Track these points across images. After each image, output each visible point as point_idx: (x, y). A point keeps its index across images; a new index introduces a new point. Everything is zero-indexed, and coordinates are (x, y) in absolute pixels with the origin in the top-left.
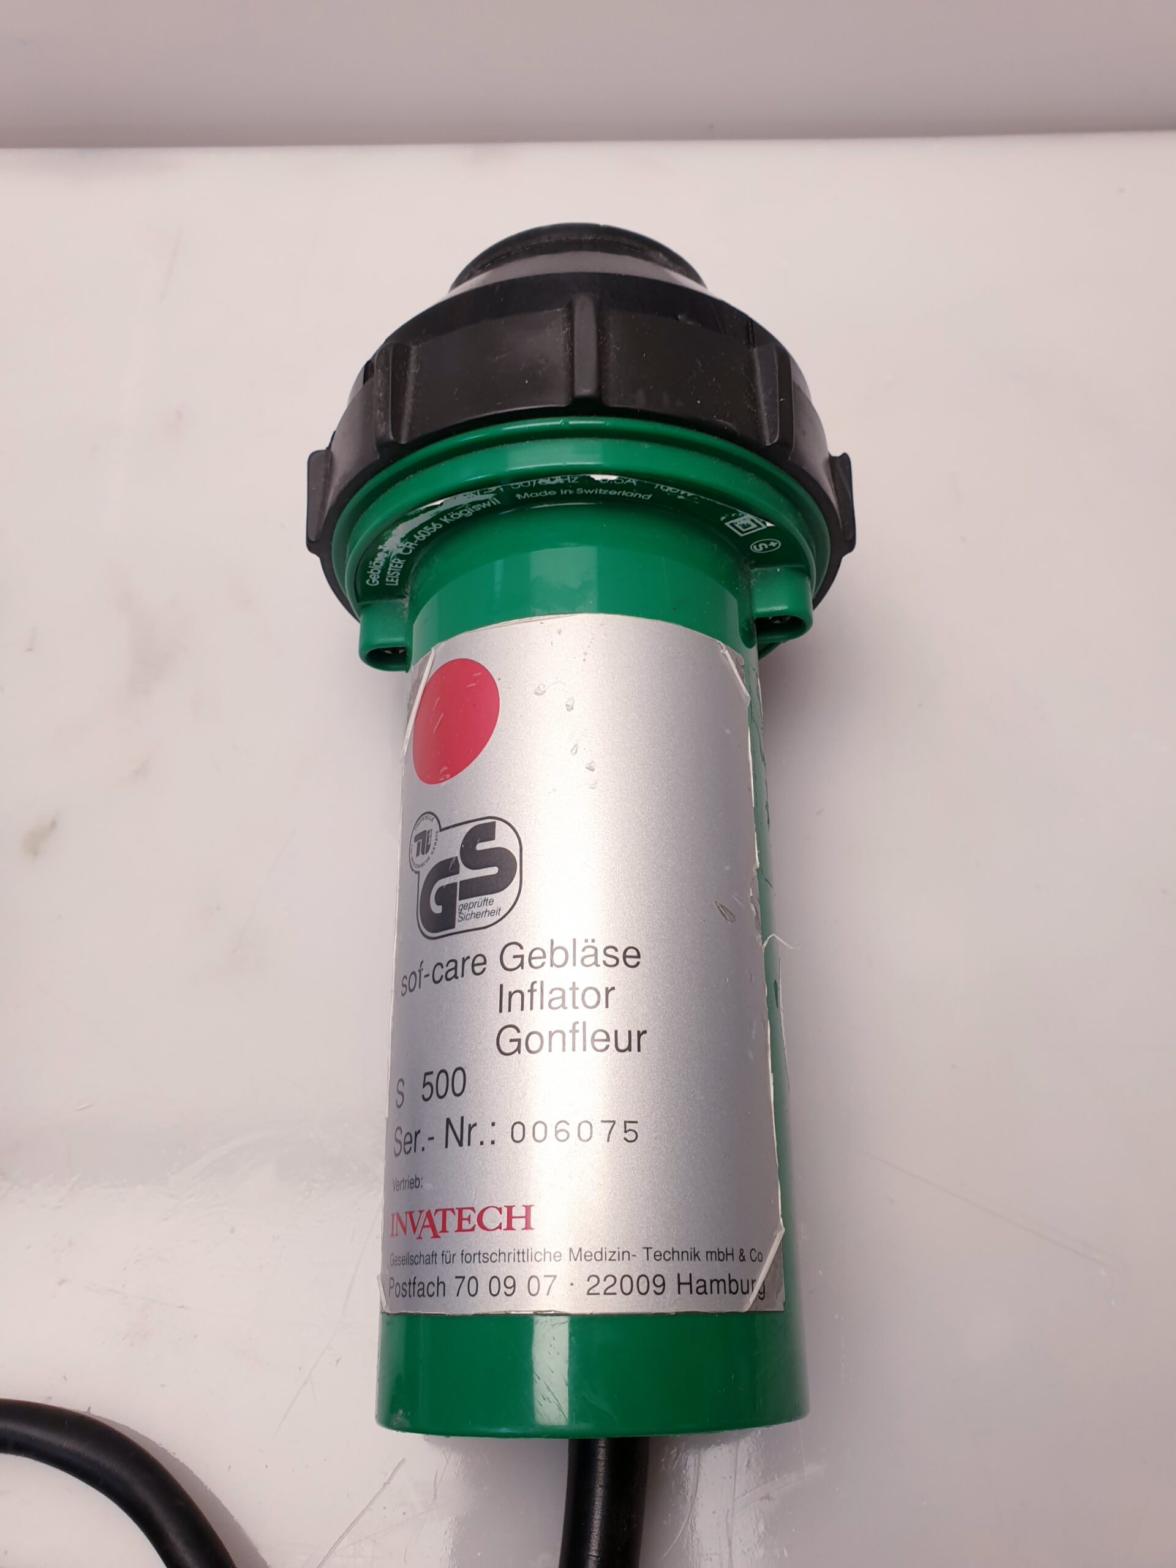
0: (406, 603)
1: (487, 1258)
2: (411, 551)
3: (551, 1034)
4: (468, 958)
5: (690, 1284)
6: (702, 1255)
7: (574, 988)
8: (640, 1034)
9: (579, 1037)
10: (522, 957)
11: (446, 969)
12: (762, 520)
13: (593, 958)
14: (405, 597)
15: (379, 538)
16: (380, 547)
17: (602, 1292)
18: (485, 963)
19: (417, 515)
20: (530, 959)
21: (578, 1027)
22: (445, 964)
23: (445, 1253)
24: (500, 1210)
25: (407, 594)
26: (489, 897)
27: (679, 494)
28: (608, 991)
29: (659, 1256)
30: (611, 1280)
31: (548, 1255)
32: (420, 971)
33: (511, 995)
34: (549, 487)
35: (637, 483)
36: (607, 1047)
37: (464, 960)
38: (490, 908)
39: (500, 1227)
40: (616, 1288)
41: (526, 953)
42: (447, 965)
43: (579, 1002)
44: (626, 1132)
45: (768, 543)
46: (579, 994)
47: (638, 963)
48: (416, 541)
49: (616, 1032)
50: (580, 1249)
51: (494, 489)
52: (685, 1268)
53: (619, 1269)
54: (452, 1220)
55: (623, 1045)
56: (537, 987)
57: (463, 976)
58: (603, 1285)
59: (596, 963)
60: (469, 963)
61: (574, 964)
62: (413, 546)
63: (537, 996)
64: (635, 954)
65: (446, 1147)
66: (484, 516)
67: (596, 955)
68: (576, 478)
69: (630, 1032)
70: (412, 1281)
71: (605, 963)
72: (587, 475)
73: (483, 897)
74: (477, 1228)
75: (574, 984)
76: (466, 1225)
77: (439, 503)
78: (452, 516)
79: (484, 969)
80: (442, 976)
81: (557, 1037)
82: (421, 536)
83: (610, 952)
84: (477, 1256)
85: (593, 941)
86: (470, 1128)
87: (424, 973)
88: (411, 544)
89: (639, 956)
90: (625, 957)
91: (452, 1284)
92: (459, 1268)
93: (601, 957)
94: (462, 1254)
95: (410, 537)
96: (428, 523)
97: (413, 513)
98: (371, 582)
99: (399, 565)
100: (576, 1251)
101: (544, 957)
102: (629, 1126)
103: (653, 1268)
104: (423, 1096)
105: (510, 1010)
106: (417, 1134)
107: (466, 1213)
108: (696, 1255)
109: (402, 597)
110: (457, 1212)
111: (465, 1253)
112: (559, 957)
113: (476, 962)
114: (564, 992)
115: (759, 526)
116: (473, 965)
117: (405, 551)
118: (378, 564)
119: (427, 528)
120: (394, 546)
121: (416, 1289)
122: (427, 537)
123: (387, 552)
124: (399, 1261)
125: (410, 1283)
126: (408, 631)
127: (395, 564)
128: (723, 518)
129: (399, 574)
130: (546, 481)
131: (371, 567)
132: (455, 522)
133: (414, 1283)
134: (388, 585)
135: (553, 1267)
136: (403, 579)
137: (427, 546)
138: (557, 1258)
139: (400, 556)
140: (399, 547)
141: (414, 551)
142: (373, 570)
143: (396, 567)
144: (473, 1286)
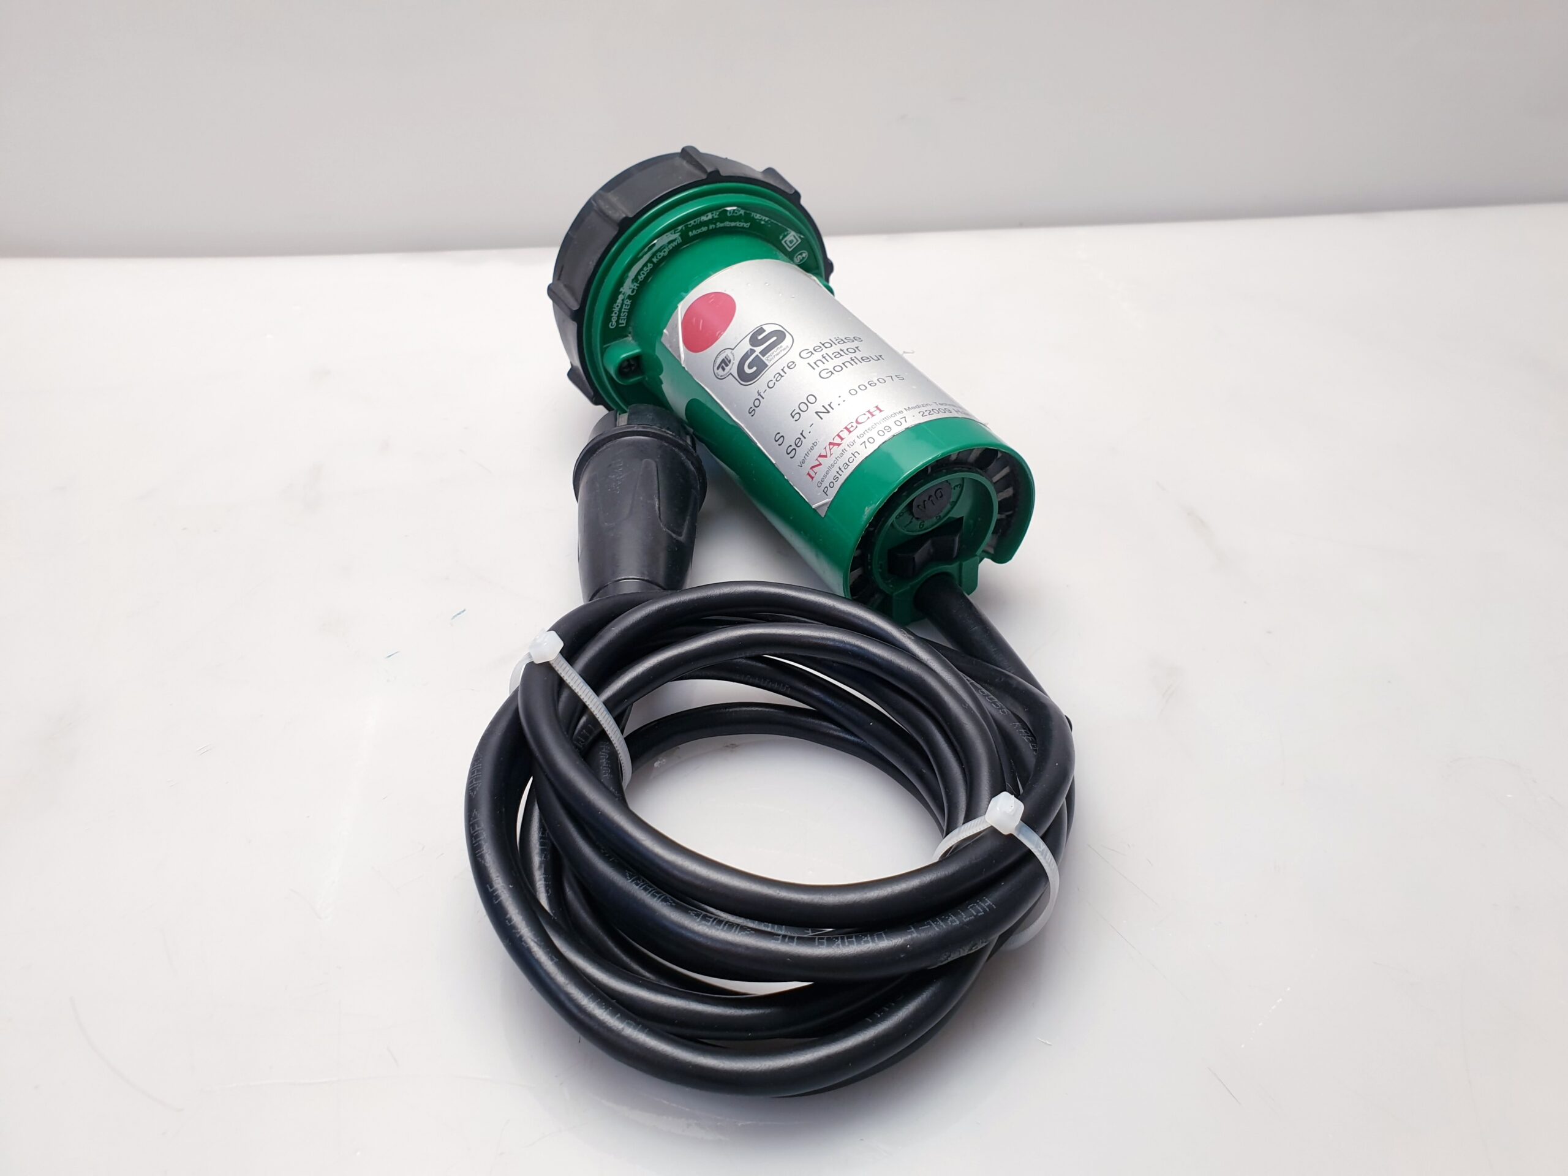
0: (630, 338)
1: (870, 429)
2: (635, 291)
4: (784, 367)
7: (842, 350)
8: (880, 356)
10: (811, 352)
12: (799, 235)
13: (843, 341)
15: (620, 283)
16: (621, 289)
17: (927, 415)
18: (793, 364)
19: (642, 257)
20: (815, 350)
21: (853, 358)
23: (849, 444)
24: (865, 414)
25: (630, 333)
27: (761, 220)
28: (857, 347)
30: (928, 411)
31: (896, 413)
32: (759, 395)
33: (815, 363)
34: (706, 223)
35: (745, 213)
37: (782, 370)
38: (781, 349)
39: (869, 418)
40: (932, 413)
41: (811, 350)
42: (774, 378)
44: (898, 378)
45: (801, 254)
46: (845, 350)
48: (639, 282)
49: (870, 356)
51: (680, 228)
54: (844, 434)
56: (825, 355)
57: (785, 375)
58: (926, 413)
60: (786, 367)
61: (836, 345)
62: (637, 287)
63: (827, 358)
66: (675, 251)
68: (718, 213)
72: (722, 209)
73: (776, 348)
74: (858, 425)
76: (851, 429)
77: (655, 242)
78: (659, 257)
79: (796, 365)
80: (774, 384)
81: (847, 364)
82: (641, 278)
84: (865, 432)
86: (829, 405)
87: (761, 393)
88: (636, 284)
90: (855, 339)
91: (860, 448)
92: (859, 442)
94: (858, 437)
95: (635, 279)
96: (645, 265)
97: (640, 255)
98: (612, 325)
99: (628, 305)
100: (907, 408)
101: (821, 348)
102: (898, 376)
104: (796, 421)
105: (818, 367)
106: (801, 434)
107: (849, 427)
109: (627, 336)
110: (845, 430)
112: (827, 345)
114: (838, 352)
115: (797, 241)
116: (789, 367)
117: (633, 292)
118: (618, 306)
119: (645, 269)
120: (628, 288)
121: (843, 469)
122: (644, 277)
123: (624, 294)
124: (825, 476)
125: (838, 472)
126: (640, 345)
127: (626, 305)
128: (781, 237)
129: (627, 314)
130: (704, 218)
131: (614, 309)
132: (660, 259)
133: (840, 469)
134: (620, 326)
135: (901, 415)
136: (629, 319)
137: (643, 285)
138: (901, 412)
139: (629, 297)
140: (630, 288)
141: (637, 290)
142: (614, 312)
143: (626, 307)
144: (871, 440)
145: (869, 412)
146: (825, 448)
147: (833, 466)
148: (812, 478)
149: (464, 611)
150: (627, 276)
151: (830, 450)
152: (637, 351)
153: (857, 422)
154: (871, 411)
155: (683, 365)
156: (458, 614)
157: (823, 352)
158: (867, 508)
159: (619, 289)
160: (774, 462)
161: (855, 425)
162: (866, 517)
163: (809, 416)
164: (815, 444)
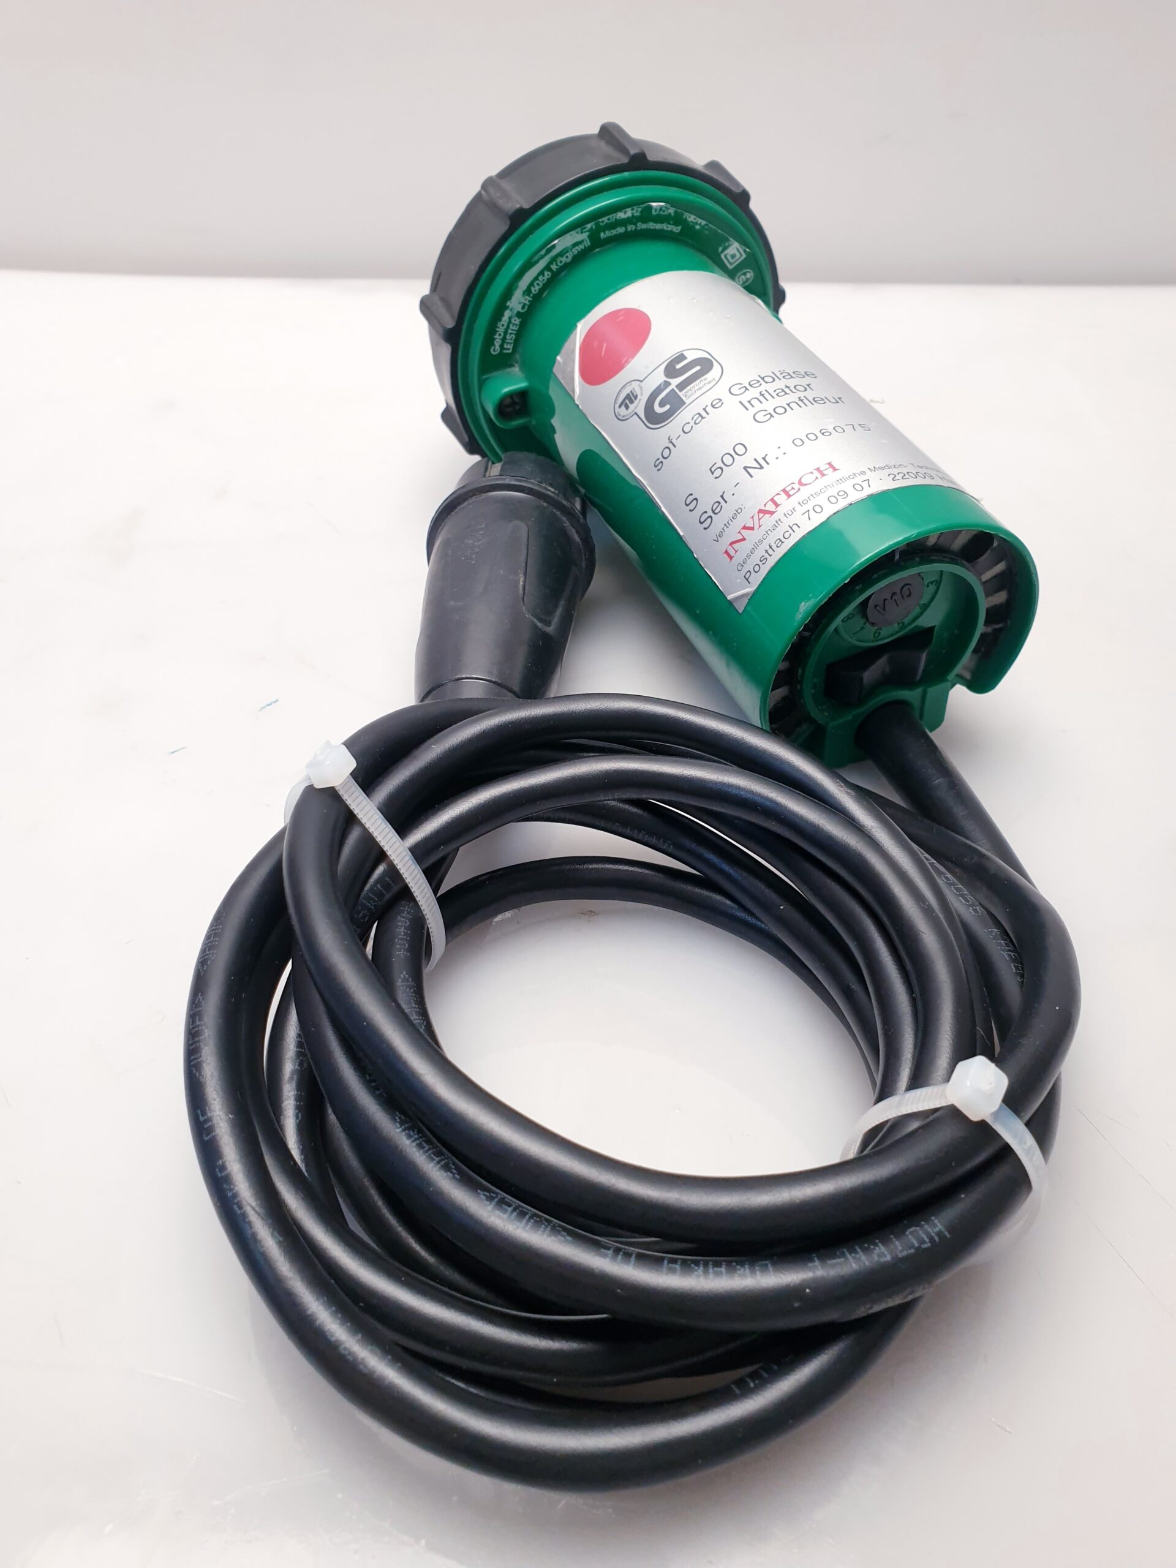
0: (516, 369)
1: (818, 494)
2: (526, 307)
4: (706, 406)
7: (787, 387)
9: (805, 402)
10: (744, 387)
11: (692, 422)
12: (744, 247)
14: (513, 366)
15: (508, 294)
16: (508, 303)
18: (720, 401)
19: (537, 262)
20: (751, 385)
21: (802, 399)
22: (689, 422)
23: (786, 513)
24: (812, 473)
25: (517, 362)
26: (703, 378)
27: (697, 223)
28: (808, 385)
30: (902, 474)
31: (857, 474)
32: (670, 442)
33: (749, 402)
34: (623, 223)
35: (676, 212)
36: (825, 402)
37: (704, 410)
38: (705, 382)
39: (817, 478)
42: (692, 419)
45: (745, 274)
46: (792, 388)
48: (531, 295)
49: (826, 397)
51: (589, 226)
54: (781, 499)
55: (833, 401)
56: (764, 392)
57: (708, 414)
58: (899, 476)
59: (792, 378)
60: (710, 406)
62: (529, 301)
65: (752, 477)
66: (581, 257)
68: (640, 210)
69: (833, 397)
71: (797, 377)
72: (646, 204)
73: (698, 381)
74: (801, 487)
75: (786, 385)
76: (791, 493)
77: (556, 242)
78: (559, 264)
79: (722, 403)
80: (692, 427)
82: (535, 290)
84: (810, 497)
86: (764, 459)
87: (674, 440)
88: (528, 299)
90: (806, 374)
91: (803, 520)
92: (801, 510)
94: (799, 503)
95: (528, 291)
96: (542, 273)
97: (536, 258)
98: (494, 351)
99: (517, 325)
100: (872, 468)
101: (759, 382)
104: (716, 478)
106: (722, 497)
107: (787, 489)
109: (512, 366)
110: (782, 493)
111: (801, 502)
113: (714, 404)
115: (741, 255)
116: (713, 406)
117: (523, 307)
118: (503, 325)
119: (541, 278)
120: (517, 302)
121: (774, 547)
122: (539, 289)
123: (511, 310)
124: (749, 556)
125: (766, 551)
126: (527, 378)
127: (514, 324)
128: (720, 249)
129: (514, 337)
130: (621, 215)
131: (498, 329)
132: (561, 267)
133: (770, 547)
134: (505, 351)
135: (864, 477)
136: (516, 342)
137: (536, 300)
138: (862, 473)
139: (519, 315)
140: (520, 303)
141: (529, 306)
142: (498, 333)
143: (514, 328)
144: (818, 509)
145: (818, 469)
146: (752, 517)
147: (761, 542)
148: (731, 558)
149: (277, 701)
150: (517, 287)
151: (759, 519)
152: (522, 385)
153: (800, 483)
154: (821, 469)
155: (577, 402)
156: (268, 705)
157: (762, 389)
158: (803, 604)
159: (506, 302)
160: (681, 534)
161: (796, 486)
162: (800, 616)
163: (734, 472)
164: (738, 511)
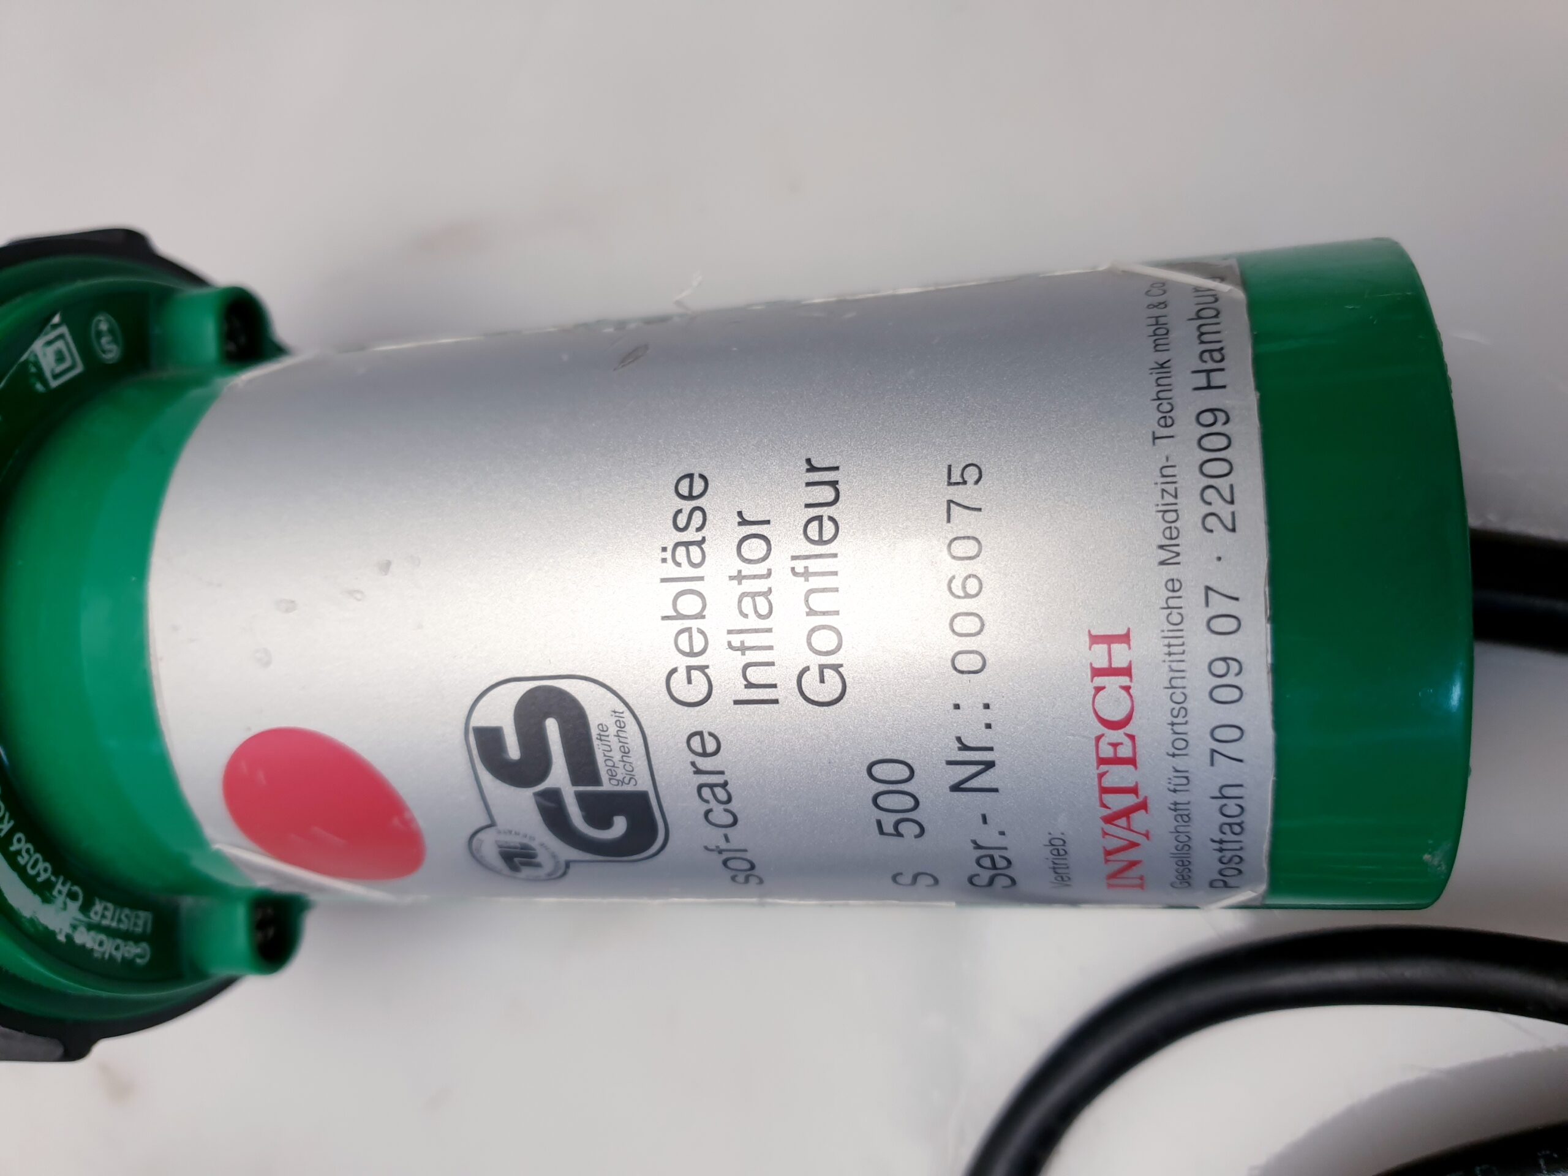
1: (1180, 711)
2: (76, 888)
3: (811, 612)
4: (693, 764)
5: (1208, 372)
6: (1162, 357)
7: (739, 577)
8: (812, 469)
9: (814, 565)
10: (689, 669)
11: (713, 804)
13: (691, 548)
16: (61, 938)
17: (1231, 508)
18: (700, 734)
20: (692, 654)
21: (800, 569)
22: (706, 807)
23: (1172, 787)
24: (1098, 689)
25: (171, 899)
26: (594, 732)
28: (744, 522)
29: (1167, 420)
30: (1210, 494)
31: (1172, 603)
32: (720, 852)
33: (750, 685)
36: (831, 519)
37: (698, 772)
38: (613, 730)
39: (1127, 689)
40: (1223, 484)
41: (685, 661)
42: (707, 802)
43: (761, 569)
44: (965, 482)
45: (99, 334)
46: (748, 569)
47: (702, 476)
48: (53, 879)
49: (808, 506)
50: (1161, 547)
52: (1183, 380)
53: (1190, 482)
54: (1119, 776)
55: (828, 494)
56: (736, 640)
57: (722, 773)
58: (1219, 507)
59: (700, 543)
60: (701, 763)
61: (701, 579)
62: (64, 884)
63: (750, 640)
64: (686, 482)
65: (996, 790)
67: (687, 544)
69: (808, 484)
70: (1217, 846)
71: (699, 529)
73: (596, 743)
74: (1129, 729)
75: (731, 578)
76: (1125, 752)
79: (711, 734)
80: (726, 810)
81: (819, 602)
82: (43, 870)
83: (682, 521)
84: (1176, 728)
85: (664, 549)
86: (965, 748)
87: (723, 845)
88: (59, 886)
89: (691, 476)
90: (690, 497)
91: (1226, 772)
92: (1196, 760)
93: (691, 535)
94: (1174, 755)
95: (43, 891)
98: (141, 957)
99: (105, 908)
100: (1164, 555)
101: (688, 630)
102: (956, 477)
103: (1187, 428)
104: (917, 837)
105: (774, 686)
106: (978, 847)
107: (1107, 752)
108: (1162, 366)
110: (1104, 768)
111: (1172, 751)
112: (690, 604)
113: (700, 750)
114: (744, 595)
115: (61, 337)
116: (704, 754)
117: (75, 898)
118: (101, 944)
119: (22, 861)
120: (61, 914)
121: (1230, 837)
122: (45, 860)
123: (74, 927)
125: (1223, 851)
127: (103, 916)
128: (39, 387)
129: (127, 911)
131: (107, 956)
133: (1223, 842)
134: (149, 929)
135: (1193, 597)
136: (138, 904)
137: (67, 865)
138: (1174, 587)
139: (86, 907)
140: (65, 907)
141: (74, 883)
142: (114, 953)
143: (109, 914)
145: (1097, 672)
146: (1105, 834)
150: (32, 921)
151: (1128, 828)
153: (1111, 724)
154: (1102, 663)
159: (59, 943)
163: (944, 808)
164: (1056, 844)
